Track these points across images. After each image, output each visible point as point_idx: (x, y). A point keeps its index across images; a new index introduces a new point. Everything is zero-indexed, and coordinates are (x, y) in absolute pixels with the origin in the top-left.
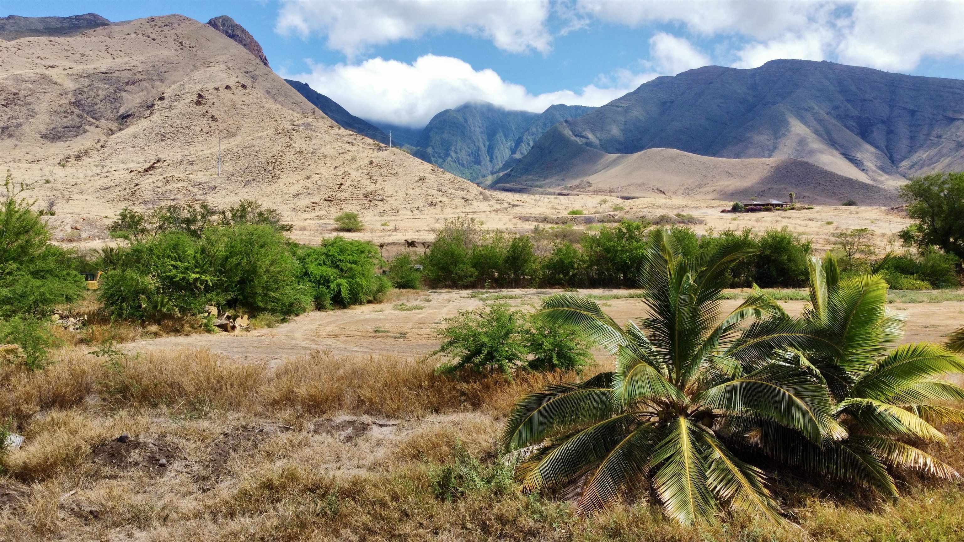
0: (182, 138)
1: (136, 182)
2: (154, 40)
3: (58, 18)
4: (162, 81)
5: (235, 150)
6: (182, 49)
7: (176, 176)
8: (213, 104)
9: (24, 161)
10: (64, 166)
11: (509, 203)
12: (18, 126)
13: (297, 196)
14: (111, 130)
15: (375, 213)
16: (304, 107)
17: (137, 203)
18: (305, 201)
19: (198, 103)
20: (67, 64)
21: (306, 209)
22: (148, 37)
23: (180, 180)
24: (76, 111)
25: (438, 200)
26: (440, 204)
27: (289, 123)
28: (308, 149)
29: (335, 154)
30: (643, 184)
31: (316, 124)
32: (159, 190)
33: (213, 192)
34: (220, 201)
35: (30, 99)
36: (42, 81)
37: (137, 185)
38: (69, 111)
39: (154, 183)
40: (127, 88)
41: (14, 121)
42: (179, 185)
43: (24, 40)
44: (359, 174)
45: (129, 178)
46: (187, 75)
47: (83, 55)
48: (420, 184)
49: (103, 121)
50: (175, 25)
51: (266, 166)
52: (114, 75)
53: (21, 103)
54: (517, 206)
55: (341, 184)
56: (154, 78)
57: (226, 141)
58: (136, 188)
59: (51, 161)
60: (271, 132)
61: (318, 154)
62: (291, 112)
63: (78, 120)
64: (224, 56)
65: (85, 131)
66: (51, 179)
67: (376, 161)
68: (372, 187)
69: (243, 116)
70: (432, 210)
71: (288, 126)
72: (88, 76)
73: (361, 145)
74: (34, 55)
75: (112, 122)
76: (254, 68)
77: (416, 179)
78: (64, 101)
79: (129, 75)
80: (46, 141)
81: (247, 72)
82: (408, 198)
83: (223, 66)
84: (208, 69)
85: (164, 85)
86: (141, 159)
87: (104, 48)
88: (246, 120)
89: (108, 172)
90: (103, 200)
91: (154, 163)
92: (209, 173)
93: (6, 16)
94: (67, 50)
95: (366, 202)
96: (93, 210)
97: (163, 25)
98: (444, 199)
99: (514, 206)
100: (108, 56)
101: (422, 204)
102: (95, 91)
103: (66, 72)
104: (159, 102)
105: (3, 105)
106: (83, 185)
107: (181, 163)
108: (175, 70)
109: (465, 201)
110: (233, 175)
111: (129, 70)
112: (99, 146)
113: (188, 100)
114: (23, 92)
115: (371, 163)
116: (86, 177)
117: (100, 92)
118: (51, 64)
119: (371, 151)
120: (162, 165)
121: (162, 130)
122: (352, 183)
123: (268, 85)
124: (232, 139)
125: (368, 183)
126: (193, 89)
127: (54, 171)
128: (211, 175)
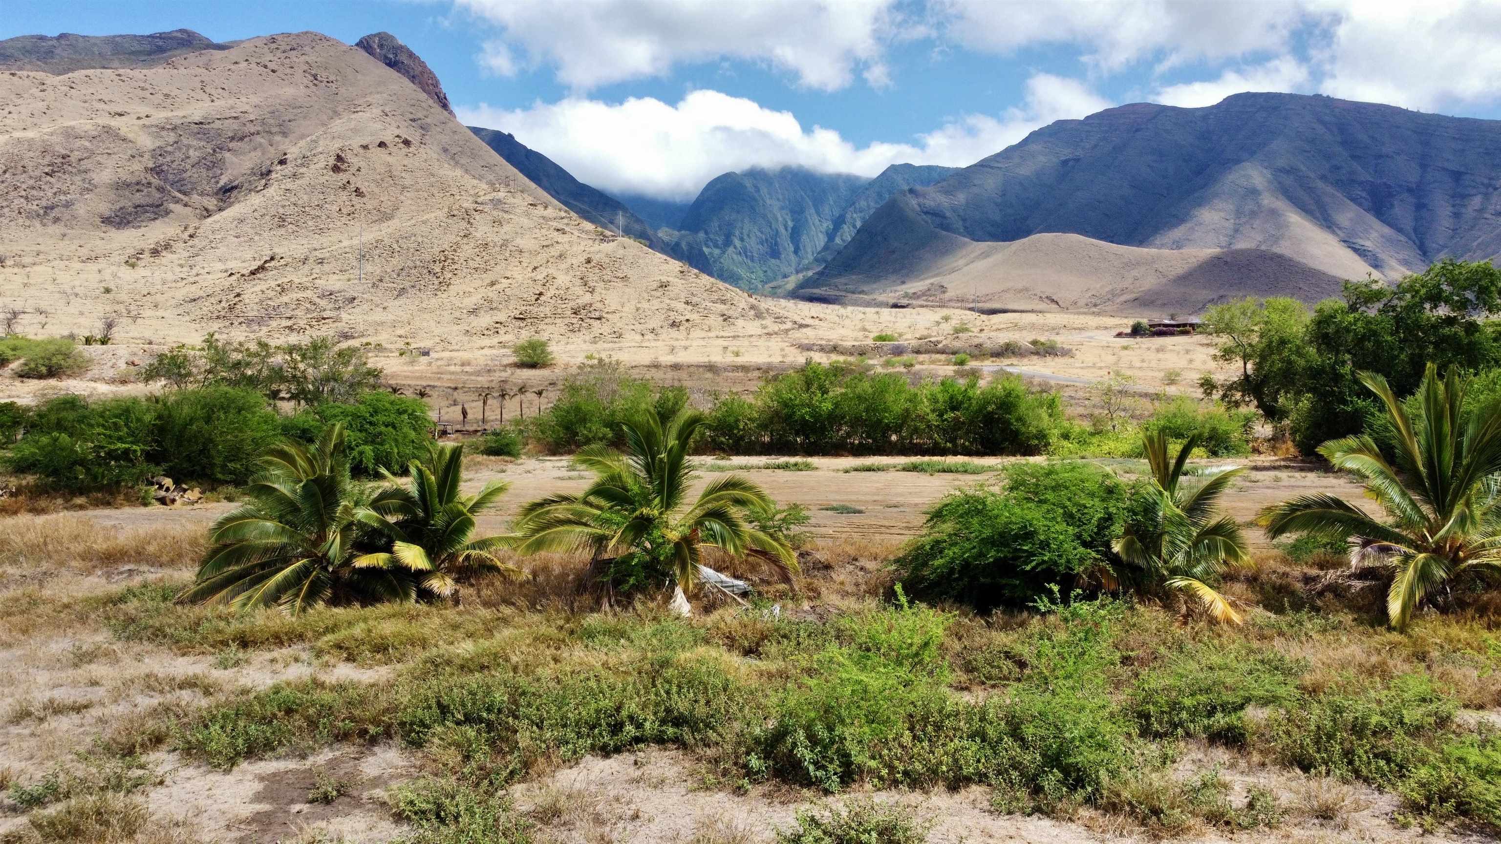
0: (310, 223)
1: (238, 290)
2: (273, 71)
3: (135, 37)
4: (285, 134)
5: (387, 241)
6: (315, 85)
7: (297, 281)
8: (358, 170)
9: (76, 259)
10: (133, 266)
11: (795, 323)
12: (68, 205)
13: (474, 312)
14: (206, 210)
15: (587, 338)
16: (500, 173)
17: (236, 323)
18: (485, 320)
19: (336, 169)
20: (143, 110)
21: (486, 332)
22: (266, 67)
23: (302, 288)
24: (155, 181)
25: (683, 318)
26: (687, 324)
27: (471, 199)
28: (496, 239)
29: (537, 247)
30: (1027, 290)
31: (511, 200)
32: (270, 302)
33: (350, 306)
34: (360, 319)
35: (85, 164)
36: (104, 136)
37: (238, 295)
38: (144, 181)
39: (263, 292)
40: (231, 145)
41: (62, 197)
42: (300, 295)
43: (79, 75)
44: (569, 278)
45: (227, 284)
46: (324, 125)
47: (167, 96)
48: (658, 294)
49: (195, 197)
50: (307, 49)
51: (431, 266)
52: (212, 125)
53: (74, 170)
54: (807, 326)
55: (541, 294)
56: (274, 130)
57: (376, 227)
58: (237, 299)
59: (115, 258)
60: (441, 214)
61: (510, 248)
62: (475, 182)
63: (158, 195)
64: (378, 96)
65: (167, 212)
66: (112, 286)
67: (596, 258)
68: (587, 298)
69: (404, 187)
70: (674, 333)
71: (468, 204)
72: (174, 129)
73: (576, 233)
74: (94, 97)
75: (208, 198)
76: (425, 113)
77: (655, 285)
78: (137, 166)
79: (234, 125)
80: (109, 228)
81: (413, 120)
82: (639, 315)
83: (376, 111)
84: (353, 116)
85: (287, 140)
86: (249, 256)
87: (199, 85)
88: (408, 195)
89: (197, 275)
90: (188, 318)
91: (266, 262)
92: (347, 276)
93: (56, 34)
94: (143, 89)
95: (575, 321)
96: (171, 333)
97: (288, 48)
98: (694, 317)
99: (802, 326)
100: (205, 97)
101: (660, 324)
102: (184, 150)
103: (141, 122)
104: (279, 167)
105: (47, 174)
106: (159, 295)
107: (305, 261)
108: (305, 118)
109: (725, 320)
110: (381, 281)
111: (235, 118)
112: (186, 236)
113: (322, 164)
114: (76, 153)
115: (589, 261)
116: (164, 283)
117: (191, 152)
118: (119, 111)
119: (591, 242)
120: (278, 264)
121: (281, 211)
122: (557, 292)
123: (445, 139)
124: (386, 224)
125: (581, 293)
126: (330, 147)
127: (119, 274)
128: (349, 280)
